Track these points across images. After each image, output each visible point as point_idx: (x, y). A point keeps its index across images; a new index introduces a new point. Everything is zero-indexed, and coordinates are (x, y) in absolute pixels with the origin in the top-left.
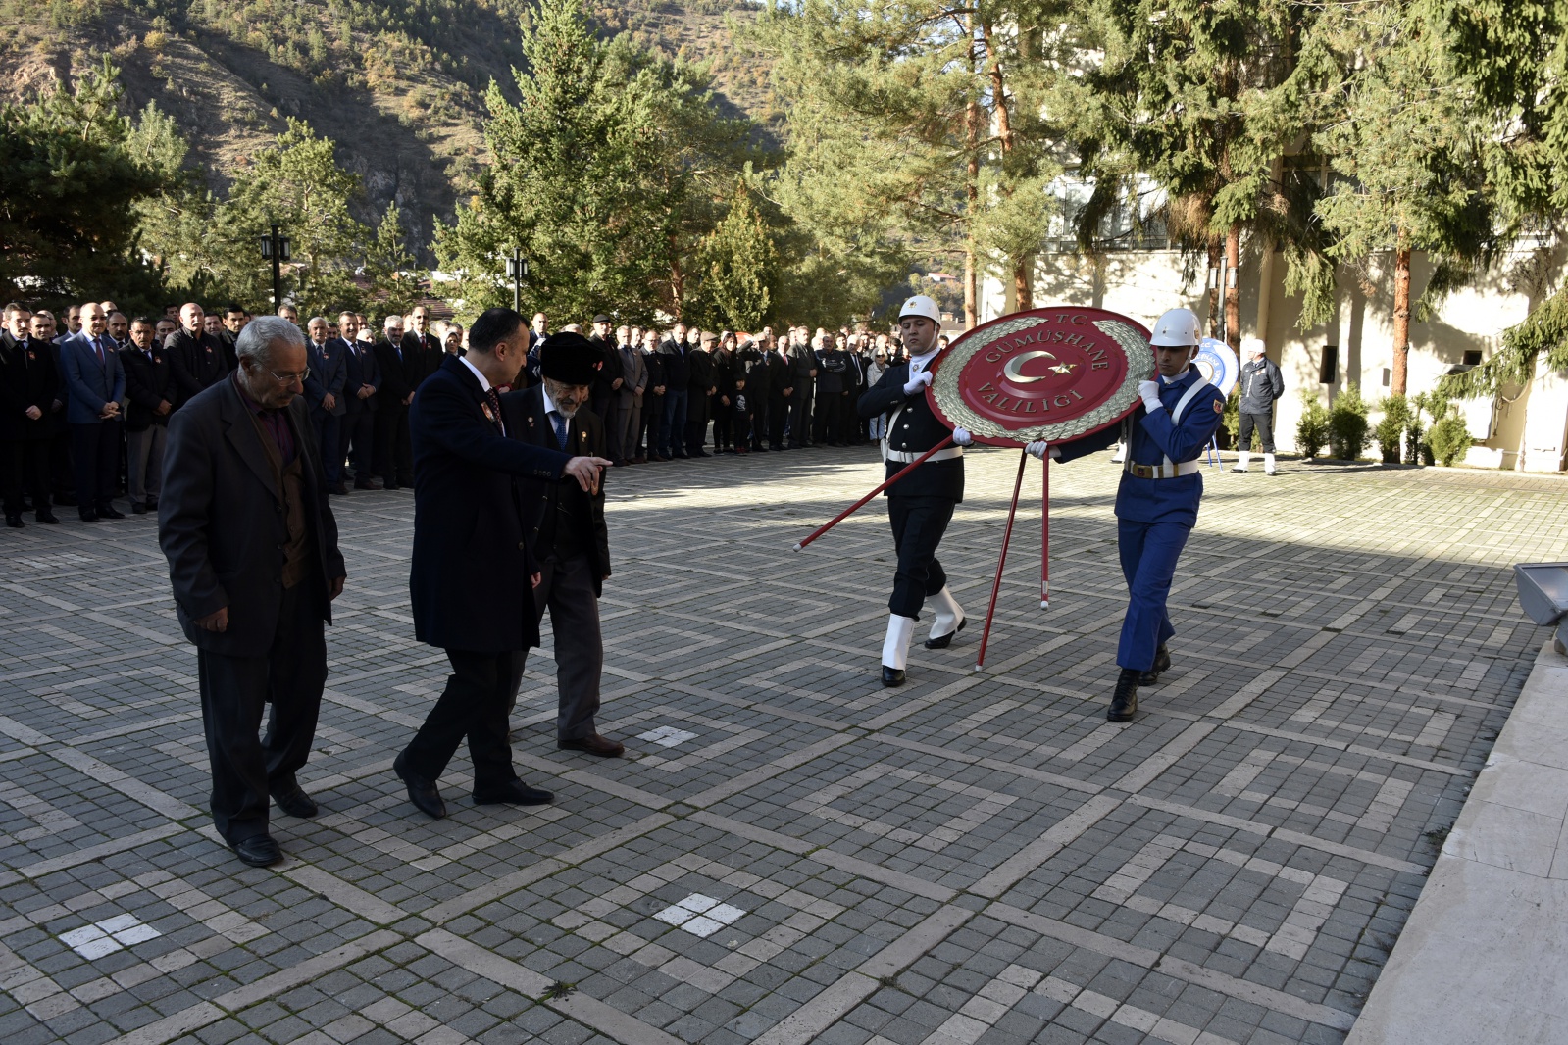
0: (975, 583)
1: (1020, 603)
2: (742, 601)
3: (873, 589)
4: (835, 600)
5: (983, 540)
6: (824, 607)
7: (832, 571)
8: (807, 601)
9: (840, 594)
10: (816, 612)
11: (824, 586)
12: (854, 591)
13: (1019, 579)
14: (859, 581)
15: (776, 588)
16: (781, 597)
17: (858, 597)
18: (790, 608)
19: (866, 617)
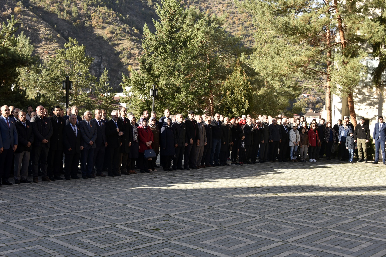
0: (352, 220)
1: (373, 229)
2: (258, 225)
3: (310, 222)
4: (295, 226)
5: (349, 202)
6: (292, 229)
7: (291, 213)
8: (284, 226)
9: (297, 223)
10: (289, 231)
11: (289, 220)
12: (302, 222)
13: (369, 219)
14: (303, 218)
15: (271, 220)
16: (274, 224)
17: (305, 225)
18: (278, 229)
19: (310, 233)
